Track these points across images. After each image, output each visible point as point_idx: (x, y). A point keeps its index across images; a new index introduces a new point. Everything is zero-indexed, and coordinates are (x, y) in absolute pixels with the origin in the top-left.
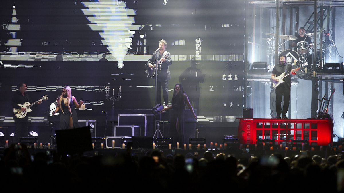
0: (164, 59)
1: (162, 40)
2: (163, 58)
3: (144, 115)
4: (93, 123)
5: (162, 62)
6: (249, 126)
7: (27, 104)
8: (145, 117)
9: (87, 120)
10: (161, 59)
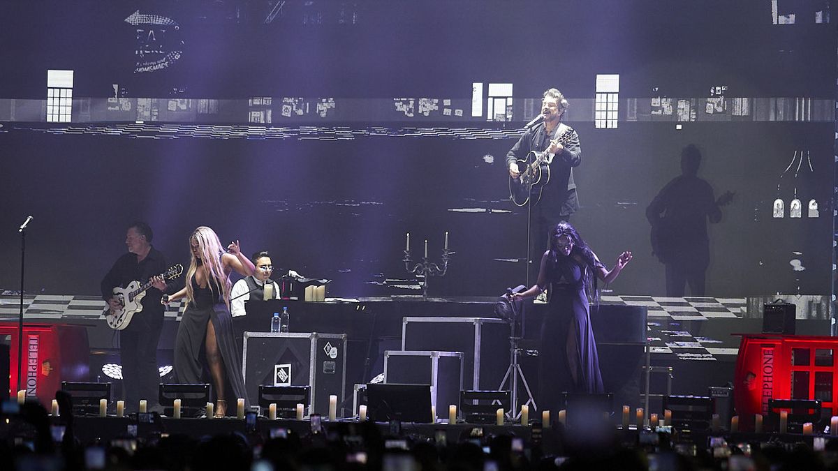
0: (559, 146)
1: (552, 90)
2: (556, 144)
3: (471, 319)
4: (334, 343)
5: (552, 156)
6: (771, 359)
7: (132, 287)
8: (477, 326)
9: (312, 332)
10: (550, 146)
